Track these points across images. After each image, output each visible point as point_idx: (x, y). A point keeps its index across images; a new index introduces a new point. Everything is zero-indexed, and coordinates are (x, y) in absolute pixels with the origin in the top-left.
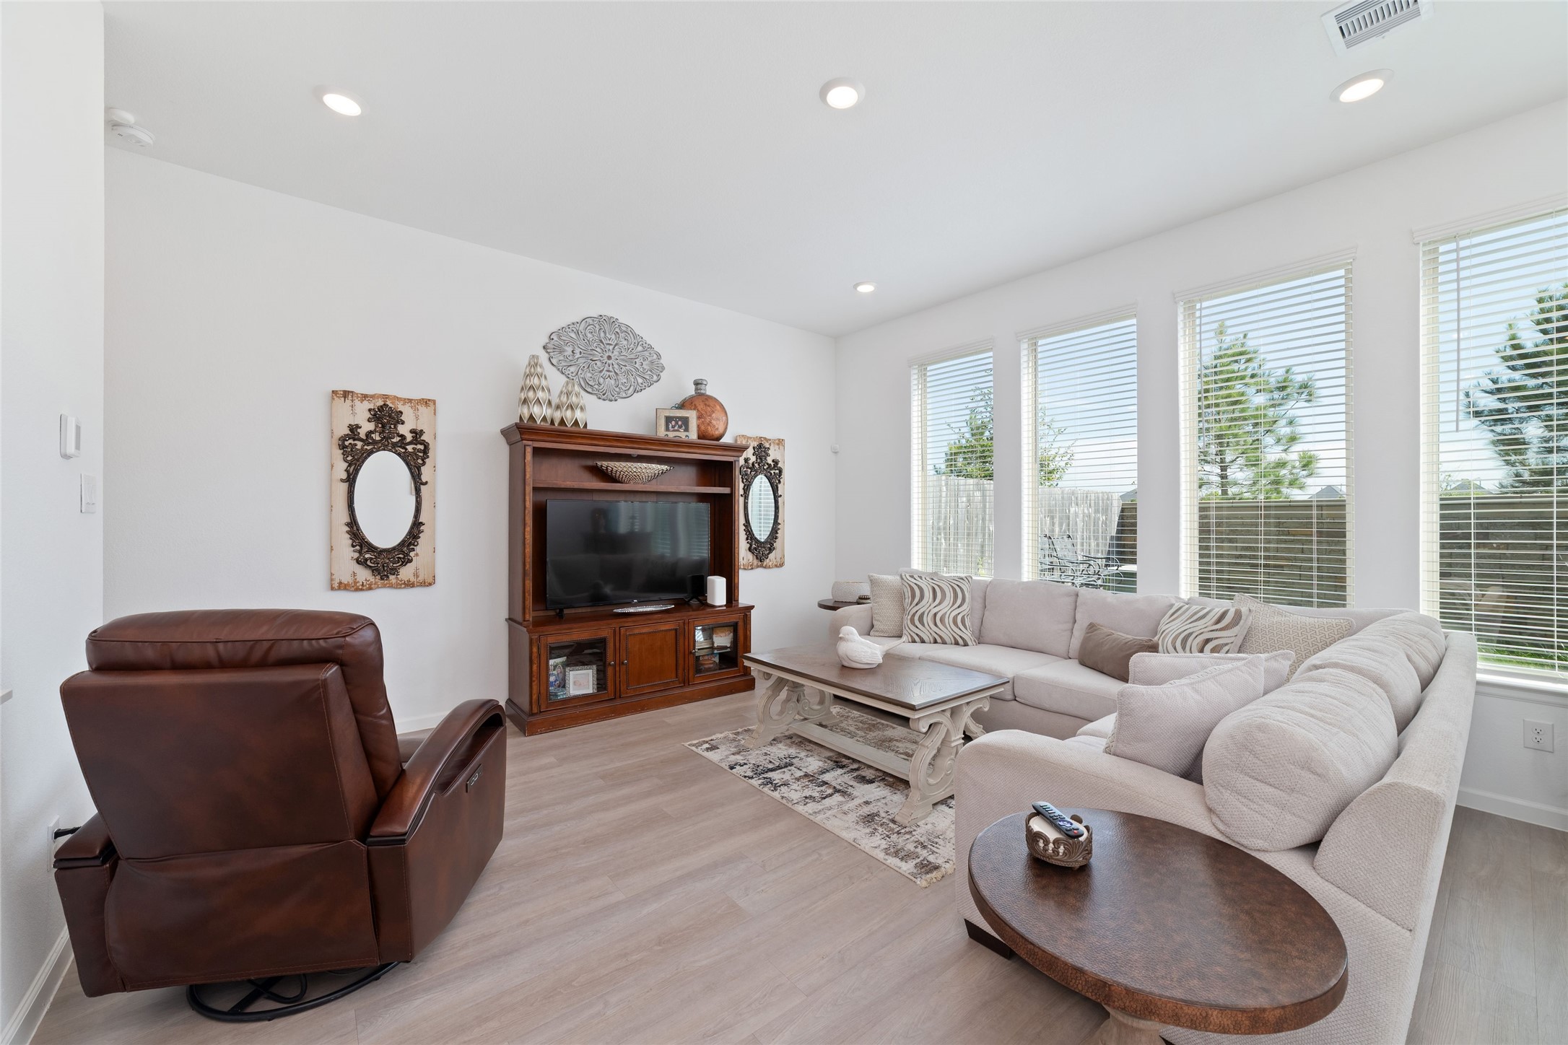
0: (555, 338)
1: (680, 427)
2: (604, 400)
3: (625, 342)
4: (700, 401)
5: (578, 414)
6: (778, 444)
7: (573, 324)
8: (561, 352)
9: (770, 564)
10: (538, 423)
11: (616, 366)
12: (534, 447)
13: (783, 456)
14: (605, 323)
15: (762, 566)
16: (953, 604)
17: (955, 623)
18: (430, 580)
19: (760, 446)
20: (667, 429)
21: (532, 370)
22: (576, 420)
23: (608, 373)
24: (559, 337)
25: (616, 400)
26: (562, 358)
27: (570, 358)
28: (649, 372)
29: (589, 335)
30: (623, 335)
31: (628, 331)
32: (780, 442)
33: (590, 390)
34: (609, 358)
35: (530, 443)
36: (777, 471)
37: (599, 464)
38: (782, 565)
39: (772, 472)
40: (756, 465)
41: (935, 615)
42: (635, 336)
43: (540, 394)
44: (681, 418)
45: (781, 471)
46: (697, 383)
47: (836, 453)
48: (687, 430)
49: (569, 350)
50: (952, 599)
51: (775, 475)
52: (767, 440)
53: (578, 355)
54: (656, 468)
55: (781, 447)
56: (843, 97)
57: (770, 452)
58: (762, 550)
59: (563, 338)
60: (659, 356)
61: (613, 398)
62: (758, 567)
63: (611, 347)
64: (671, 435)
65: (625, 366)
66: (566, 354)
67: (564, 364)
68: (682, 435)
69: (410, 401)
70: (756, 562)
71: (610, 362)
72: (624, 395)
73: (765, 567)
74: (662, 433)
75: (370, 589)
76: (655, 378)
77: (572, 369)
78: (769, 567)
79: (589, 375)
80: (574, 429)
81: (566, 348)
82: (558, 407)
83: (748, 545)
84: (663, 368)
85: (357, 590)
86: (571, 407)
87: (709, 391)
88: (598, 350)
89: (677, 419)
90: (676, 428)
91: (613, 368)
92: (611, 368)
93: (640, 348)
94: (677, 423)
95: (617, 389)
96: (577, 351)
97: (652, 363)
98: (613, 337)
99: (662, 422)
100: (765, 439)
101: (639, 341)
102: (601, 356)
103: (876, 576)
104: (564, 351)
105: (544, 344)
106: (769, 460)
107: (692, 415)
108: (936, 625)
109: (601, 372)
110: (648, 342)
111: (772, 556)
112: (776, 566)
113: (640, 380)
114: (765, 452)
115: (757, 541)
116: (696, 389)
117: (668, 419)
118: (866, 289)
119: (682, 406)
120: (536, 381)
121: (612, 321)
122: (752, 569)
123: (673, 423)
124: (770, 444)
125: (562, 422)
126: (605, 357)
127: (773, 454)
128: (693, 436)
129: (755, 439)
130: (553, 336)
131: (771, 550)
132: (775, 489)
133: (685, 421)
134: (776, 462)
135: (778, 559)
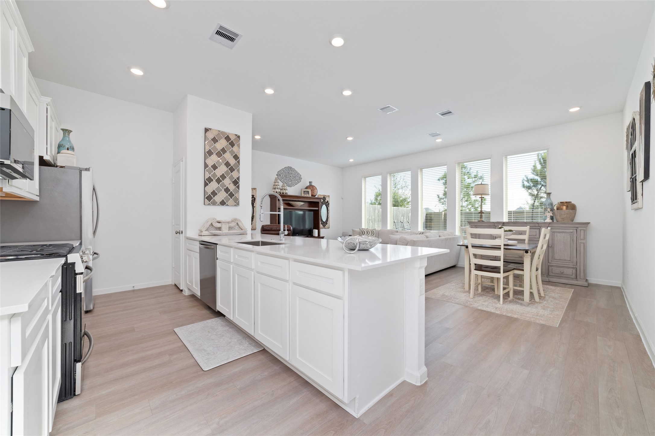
1: (307, 193)
2: (289, 187)
3: (293, 173)
4: (311, 186)
5: (287, 191)
7: (283, 169)
10: (278, 193)
11: (292, 179)
12: (278, 199)
14: (290, 168)
15: (324, 228)
18: (255, 229)
19: (324, 197)
20: (304, 194)
21: (275, 181)
23: (290, 180)
25: (293, 187)
29: (286, 171)
31: (294, 170)
32: (329, 196)
33: (287, 185)
34: (290, 177)
37: (290, 202)
38: (329, 228)
40: (323, 202)
42: (296, 171)
43: (278, 187)
44: (307, 191)
45: (329, 204)
47: (342, 199)
48: (309, 194)
49: (282, 175)
51: (327, 205)
52: (325, 196)
53: (284, 176)
54: (303, 203)
56: (350, 139)
58: (325, 224)
59: (281, 172)
60: (301, 176)
62: (323, 228)
63: (291, 174)
64: (305, 195)
65: (294, 178)
67: (281, 179)
68: (307, 195)
70: (323, 227)
72: (294, 185)
73: (325, 228)
74: (303, 195)
76: (300, 181)
77: (283, 180)
79: (286, 181)
80: (286, 195)
82: (282, 189)
83: (321, 222)
84: (302, 179)
86: (285, 189)
87: (313, 184)
88: (288, 175)
93: (297, 174)
95: (292, 184)
96: (284, 175)
97: (299, 177)
98: (291, 171)
99: (303, 192)
101: (296, 172)
103: (354, 229)
104: (281, 176)
106: (326, 201)
107: (310, 190)
109: (288, 180)
110: (298, 172)
112: (328, 228)
113: (297, 182)
114: (325, 199)
115: (323, 222)
117: (304, 192)
118: (351, 160)
119: (307, 188)
120: (277, 183)
121: (291, 168)
125: (283, 193)
127: (327, 199)
128: (310, 195)
129: (323, 195)
130: (279, 172)
131: (326, 224)
132: (327, 208)
133: (308, 192)
134: (328, 201)
135: (328, 226)
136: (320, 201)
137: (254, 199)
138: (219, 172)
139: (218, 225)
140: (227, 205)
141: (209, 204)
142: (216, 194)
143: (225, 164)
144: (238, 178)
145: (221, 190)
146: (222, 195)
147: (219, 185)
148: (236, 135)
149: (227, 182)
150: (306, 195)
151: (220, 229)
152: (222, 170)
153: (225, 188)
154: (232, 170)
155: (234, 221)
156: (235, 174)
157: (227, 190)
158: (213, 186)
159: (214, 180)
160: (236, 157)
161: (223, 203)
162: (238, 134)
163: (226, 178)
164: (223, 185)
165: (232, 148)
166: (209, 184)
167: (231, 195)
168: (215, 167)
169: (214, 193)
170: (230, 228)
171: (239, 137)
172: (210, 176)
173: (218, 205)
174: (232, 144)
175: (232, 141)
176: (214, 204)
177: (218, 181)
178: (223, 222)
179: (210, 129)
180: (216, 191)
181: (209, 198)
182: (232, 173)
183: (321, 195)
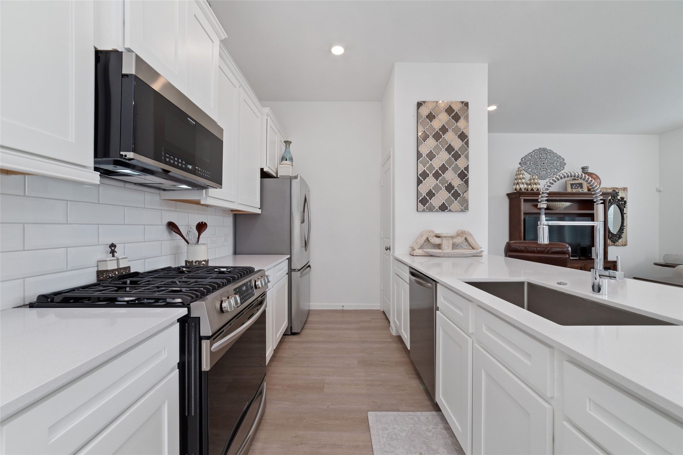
0: (524, 160)
1: (578, 187)
2: (542, 179)
3: (549, 157)
4: (586, 175)
6: (624, 190)
7: (530, 153)
8: (526, 164)
9: (619, 244)
10: (523, 190)
11: (546, 166)
12: (524, 199)
13: (627, 195)
14: (543, 151)
15: (614, 245)
19: (614, 191)
20: (572, 188)
21: (519, 172)
23: (543, 169)
24: (525, 159)
25: (546, 179)
26: (526, 166)
27: (529, 166)
28: (559, 167)
29: (536, 156)
30: (549, 154)
31: (551, 152)
32: (625, 189)
34: (544, 163)
35: (522, 198)
36: (623, 202)
38: (626, 245)
39: (620, 203)
40: (612, 200)
42: (553, 153)
43: (523, 181)
44: (578, 184)
45: (625, 202)
46: (583, 168)
47: (660, 191)
48: (582, 188)
49: (529, 163)
51: (622, 205)
52: (618, 188)
53: (532, 164)
54: (568, 204)
55: (625, 191)
57: (619, 194)
58: (616, 238)
59: (526, 159)
60: (564, 160)
61: (545, 179)
62: (612, 245)
63: (544, 159)
64: (574, 191)
65: (550, 166)
67: (527, 168)
68: (579, 190)
70: (611, 243)
71: (544, 165)
72: (549, 177)
73: (616, 246)
74: (569, 190)
76: (562, 168)
77: (530, 170)
78: (619, 246)
79: (536, 171)
80: (537, 192)
81: (527, 162)
82: (530, 184)
84: (566, 164)
86: (535, 184)
87: (590, 171)
88: (539, 161)
89: (576, 184)
90: (576, 188)
91: (545, 167)
92: (544, 167)
93: (556, 158)
94: (576, 185)
95: (547, 175)
97: (561, 162)
98: (545, 155)
99: (569, 186)
100: (616, 188)
101: (555, 155)
102: (541, 164)
104: (527, 164)
105: (519, 162)
106: (619, 198)
107: (583, 182)
109: (541, 169)
110: (559, 155)
111: (620, 241)
112: (622, 245)
113: (556, 170)
114: (616, 194)
115: (612, 234)
116: (583, 170)
117: (572, 185)
119: (577, 178)
120: (521, 176)
121: (544, 150)
122: (609, 246)
123: (575, 186)
124: (619, 190)
125: (532, 189)
126: (542, 164)
127: (621, 195)
128: (585, 190)
129: (610, 189)
130: (523, 159)
131: (620, 237)
132: (622, 211)
133: (580, 184)
134: (622, 198)
135: (624, 242)
136: (606, 198)
138: (437, 163)
139: (437, 241)
140: (450, 211)
141: (424, 211)
142: (434, 195)
143: (446, 150)
144: (467, 168)
145: (441, 189)
146: (442, 196)
147: (438, 182)
148: (462, 102)
149: (451, 176)
150: (577, 190)
151: (439, 246)
152: (443, 157)
153: (446, 185)
154: (457, 156)
155: (461, 234)
156: (461, 163)
157: (449, 188)
158: (430, 183)
159: (431, 175)
160: (463, 137)
161: (443, 208)
162: (465, 100)
163: (447, 169)
164: (444, 181)
165: (457, 123)
166: (424, 180)
167: (456, 195)
168: (431, 156)
169: (431, 194)
170: (455, 246)
171: (467, 104)
172: (424, 170)
173: (437, 211)
174: (457, 118)
175: (456, 112)
176: (431, 209)
177: (437, 176)
178: (445, 237)
179: (424, 102)
180: (433, 191)
181: (424, 201)
182: (456, 161)
183: (608, 188)
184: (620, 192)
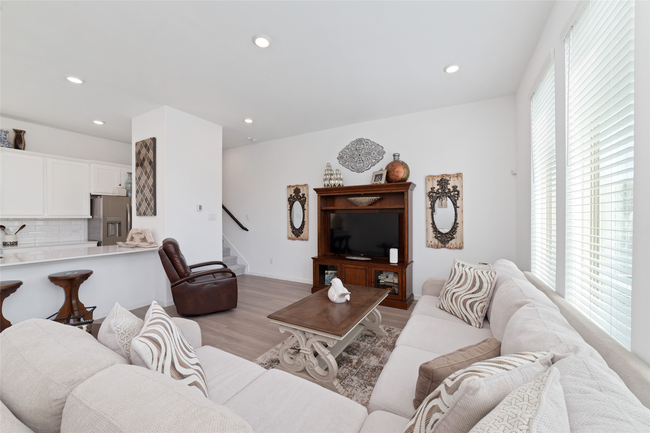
0: (341, 154)
2: (359, 172)
3: (366, 147)
4: (393, 164)
5: (341, 182)
6: (457, 177)
7: (347, 146)
9: (452, 246)
11: (363, 158)
12: (321, 196)
13: (461, 183)
14: (359, 142)
15: (445, 247)
16: (469, 290)
17: (464, 303)
18: (307, 239)
19: (443, 179)
21: (328, 168)
22: (339, 184)
23: (359, 161)
25: (363, 172)
26: (343, 160)
27: (346, 159)
28: (378, 156)
29: (352, 149)
30: (366, 144)
32: (458, 175)
33: (353, 170)
34: (360, 155)
36: (456, 193)
37: (349, 199)
38: (461, 248)
39: (452, 194)
40: (440, 190)
41: (454, 293)
46: (394, 156)
47: (515, 174)
50: (470, 286)
51: (454, 196)
52: (448, 175)
53: (348, 158)
54: (370, 198)
55: (459, 178)
57: (449, 182)
58: (444, 238)
59: (344, 153)
60: (383, 148)
61: (362, 171)
62: (442, 247)
63: (361, 151)
65: (367, 156)
66: (344, 158)
67: (344, 162)
68: (379, 182)
69: (302, 185)
70: (440, 244)
71: (360, 157)
72: (367, 169)
73: (448, 248)
75: (295, 240)
76: (381, 158)
77: (347, 163)
78: (451, 248)
79: (353, 164)
81: (344, 156)
83: (435, 235)
84: (384, 153)
85: (292, 240)
88: (356, 153)
89: (380, 175)
90: (378, 179)
92: (360, 159)
93: (374, 147)
94: (378, 177)
95: (364, 167)
97: (379, 151)
98: (362, 146)
99: (374, 178)
100: (446, 175)
101: (373, 144)
102: (357, 156)
106: (450, 187)
108: (452, 301)
109: (356, 162)
110: (377, 143)
111: (453, 242)
112: (456, 248)
113: (374, 161)
114: (446, 182)
115: (441, 233)
116: (394, 159)
119: (385, 168)
121: (362, 140)
122: (437, 248)
124: (450, 178)
125: (334, 185)
127: (453, 183)
129: (438, 176)
131: (452, 238)
132: (455, 204)
133: (382, 175)
134: (455, 187)
135: (458, 244)
136: (406, 190)
137: (304, 199)
145: (143, 201)
169: (140, 204)
183: (435, 176)
184: (452, 179)
